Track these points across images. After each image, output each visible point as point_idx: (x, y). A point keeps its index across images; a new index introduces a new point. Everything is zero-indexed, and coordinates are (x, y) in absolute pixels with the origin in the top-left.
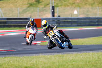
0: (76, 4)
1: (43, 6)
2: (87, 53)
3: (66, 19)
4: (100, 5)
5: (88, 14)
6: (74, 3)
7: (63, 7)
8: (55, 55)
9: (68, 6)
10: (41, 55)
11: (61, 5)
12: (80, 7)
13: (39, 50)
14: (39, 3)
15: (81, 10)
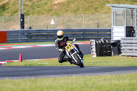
0: (54, 11)
1: (9, 14)
2: (69, 77)
3: (39, 31)
4: (87, 12)
5: (69, 24)
6: (51, 10)
7: (35, 15)
8: (25, 79)
9: (43, 13)
10: (7, 79)
11: (33, 13)
12: (58, 15)
13: (4, 72)
14: (4, 10)
15: (60, 19)
